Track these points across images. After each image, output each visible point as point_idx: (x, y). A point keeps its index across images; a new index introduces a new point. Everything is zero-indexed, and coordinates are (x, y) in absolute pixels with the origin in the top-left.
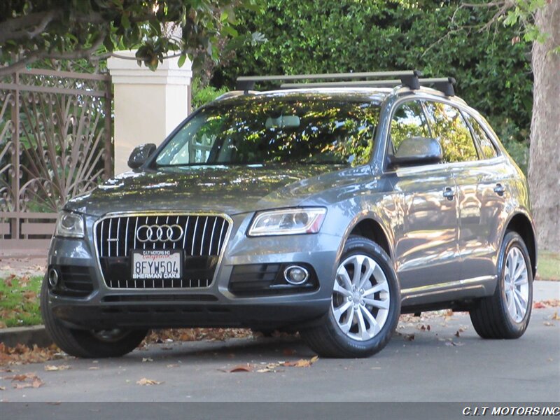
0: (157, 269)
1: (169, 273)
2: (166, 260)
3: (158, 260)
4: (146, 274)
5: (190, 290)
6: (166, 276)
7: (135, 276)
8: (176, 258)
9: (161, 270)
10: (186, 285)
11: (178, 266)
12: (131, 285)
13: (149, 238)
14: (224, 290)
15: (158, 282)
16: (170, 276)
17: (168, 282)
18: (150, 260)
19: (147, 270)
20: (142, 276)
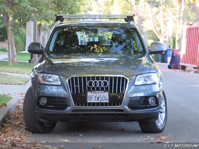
0: (98, 99)
1: (103, 100)
2: (102, 95)
3: (98, 95)
4: (93, 101)
5: (112, 107)
6: (102, 101)
7: (88, 101)
8: (106, 94)
9: (100, 99)
10: (110, 105)
11: (107, 97)
12: (86, 105)
13: (93, 86)
14: (126, 107)
15: (98, 104)
16: (104, 102)
17: (102, 104)
18: (95, 95)
19: (94, 99)
20: (91, 102)
